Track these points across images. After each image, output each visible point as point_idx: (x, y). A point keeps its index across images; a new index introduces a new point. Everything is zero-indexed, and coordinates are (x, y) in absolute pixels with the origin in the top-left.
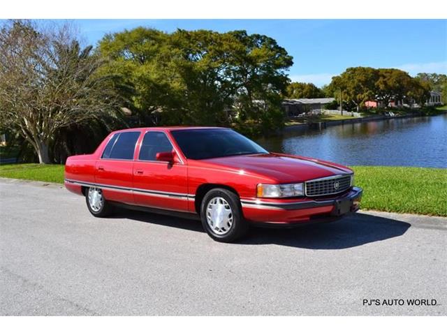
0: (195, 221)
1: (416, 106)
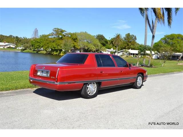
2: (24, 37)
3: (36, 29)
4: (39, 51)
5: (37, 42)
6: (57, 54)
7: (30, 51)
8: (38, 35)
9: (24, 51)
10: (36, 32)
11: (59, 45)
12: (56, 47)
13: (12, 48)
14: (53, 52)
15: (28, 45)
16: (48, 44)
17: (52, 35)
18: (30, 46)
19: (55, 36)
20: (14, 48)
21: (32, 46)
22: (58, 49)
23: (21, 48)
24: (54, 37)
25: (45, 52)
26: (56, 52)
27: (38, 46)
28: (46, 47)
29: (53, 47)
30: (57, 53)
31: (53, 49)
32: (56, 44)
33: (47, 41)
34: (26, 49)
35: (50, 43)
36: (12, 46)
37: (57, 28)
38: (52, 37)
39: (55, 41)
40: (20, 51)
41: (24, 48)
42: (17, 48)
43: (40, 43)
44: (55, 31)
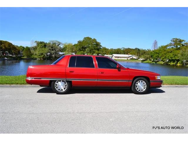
0: (130, 89)
1: (14, 56)
2: (148, 50)
3: (156, 40)
4: (158, 62)
5: (156, 53)
6: (174, 65)
7: (150, 62)
8: (157, 46)
9: (144, 62)
10: (156, 43)
11: (176, 55)
12: (173, 57)
13: (134, 59)
14: (170, 62)
15: (148, 56)
16: (165, 54)
17: (170, 46)
18: (150, 57)
19: (173, 46)
20: (136, 59)
21: (152, 57)
22: (175, 59)
23: (142, 59)
24: (172, 48)
25: (162, 63)
26: (173, 62)
27: (157, 56)
28: (164, 57)
29: (171, 58)
30: (175, 63)
31: (170, 59)
32: (173, 54)
33: (165, 52)
34: (146, 60)
35: (168, 54)
36: (134, 57)
37: (176, 38)
38: (170, 47)
39: (173, 51)
40: (140, 62)
41: (144, 59)
42: (139, 59)
43: (158, 54)
44: (174, 41)
